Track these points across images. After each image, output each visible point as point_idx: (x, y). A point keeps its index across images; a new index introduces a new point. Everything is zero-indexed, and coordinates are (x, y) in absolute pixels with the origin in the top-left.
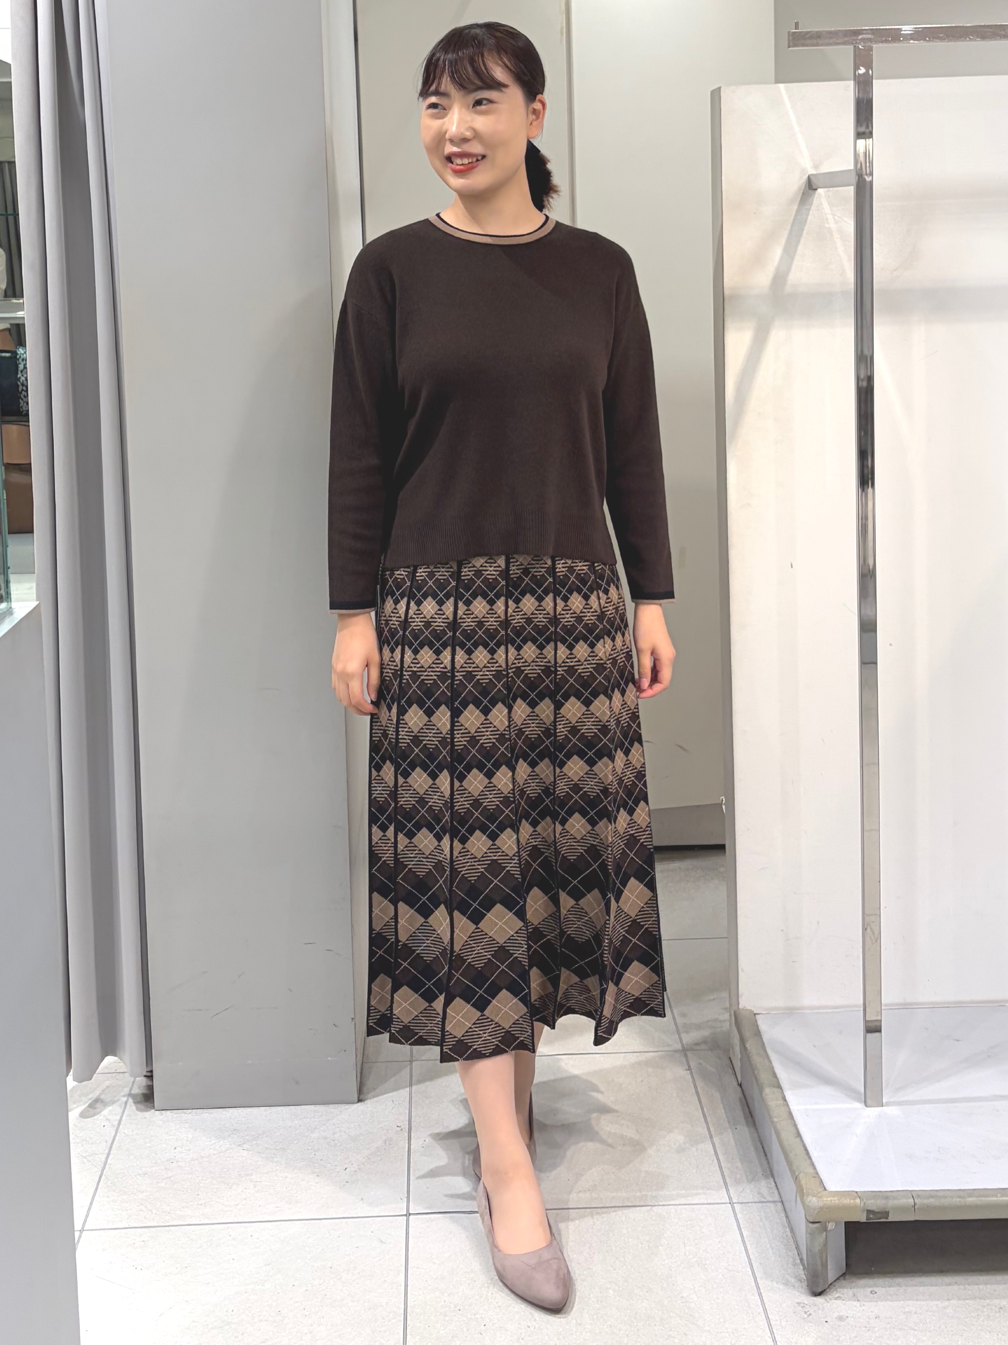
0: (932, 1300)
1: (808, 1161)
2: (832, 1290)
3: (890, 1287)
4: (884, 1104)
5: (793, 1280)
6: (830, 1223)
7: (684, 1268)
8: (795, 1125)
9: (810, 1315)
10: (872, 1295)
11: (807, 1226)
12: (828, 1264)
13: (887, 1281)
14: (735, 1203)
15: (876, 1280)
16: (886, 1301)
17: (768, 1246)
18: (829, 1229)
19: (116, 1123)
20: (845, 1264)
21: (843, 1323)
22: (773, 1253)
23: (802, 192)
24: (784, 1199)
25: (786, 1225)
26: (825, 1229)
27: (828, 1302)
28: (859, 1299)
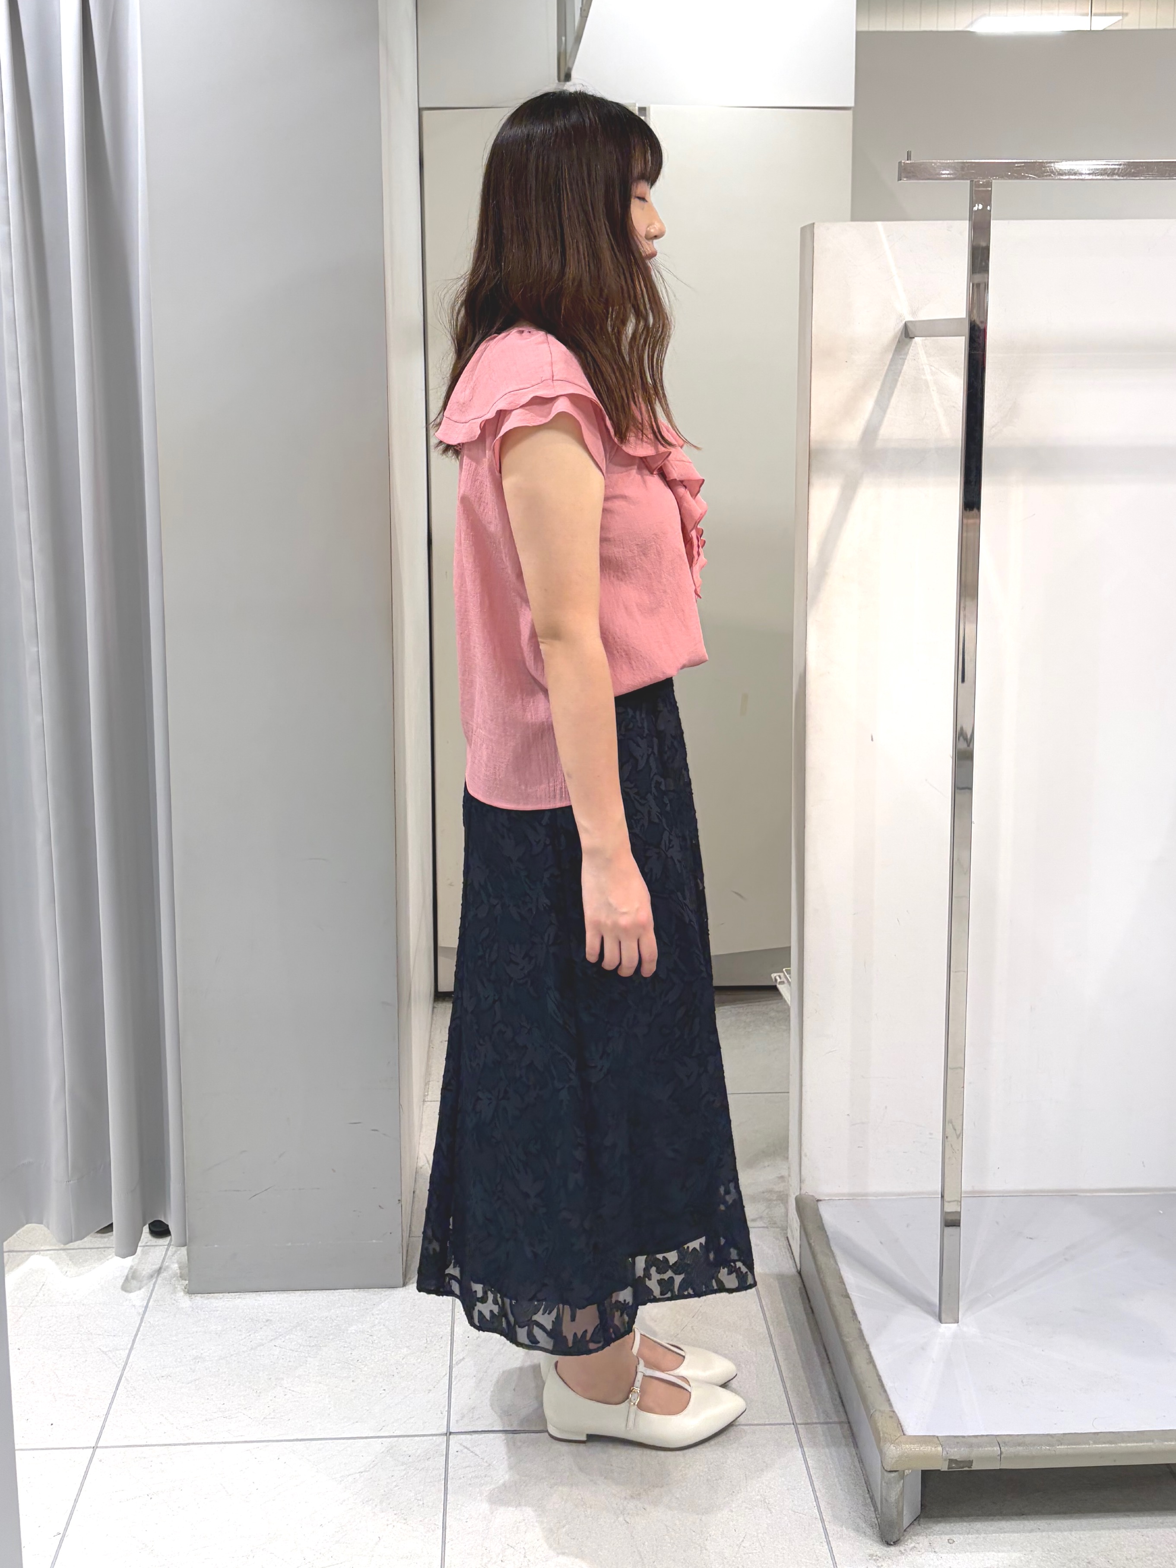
0: (1014, 1551)
1: (884, 1397)
2: (906, 1538)
3: (968, 1534)
4: (959, 1321)
5: (864, 1525)
6: (907, 1472)
7: (746, 1508)
8: (867, 1346)
10: (949, 1545)
11: (883, 1472)
12: (904, 1510)
13: (965, 1526)
14: (801, 1423)
15: (952, 1524)
17: (836, 1480)
18: (906, 1477)
19: (141, 1310)
20: (920, 1506)
22: (841, 1489)
23: (897, 340)
25: (855, 1453)
26: (902, 1479)
27: (902, 1553)
28: (936, 1550)
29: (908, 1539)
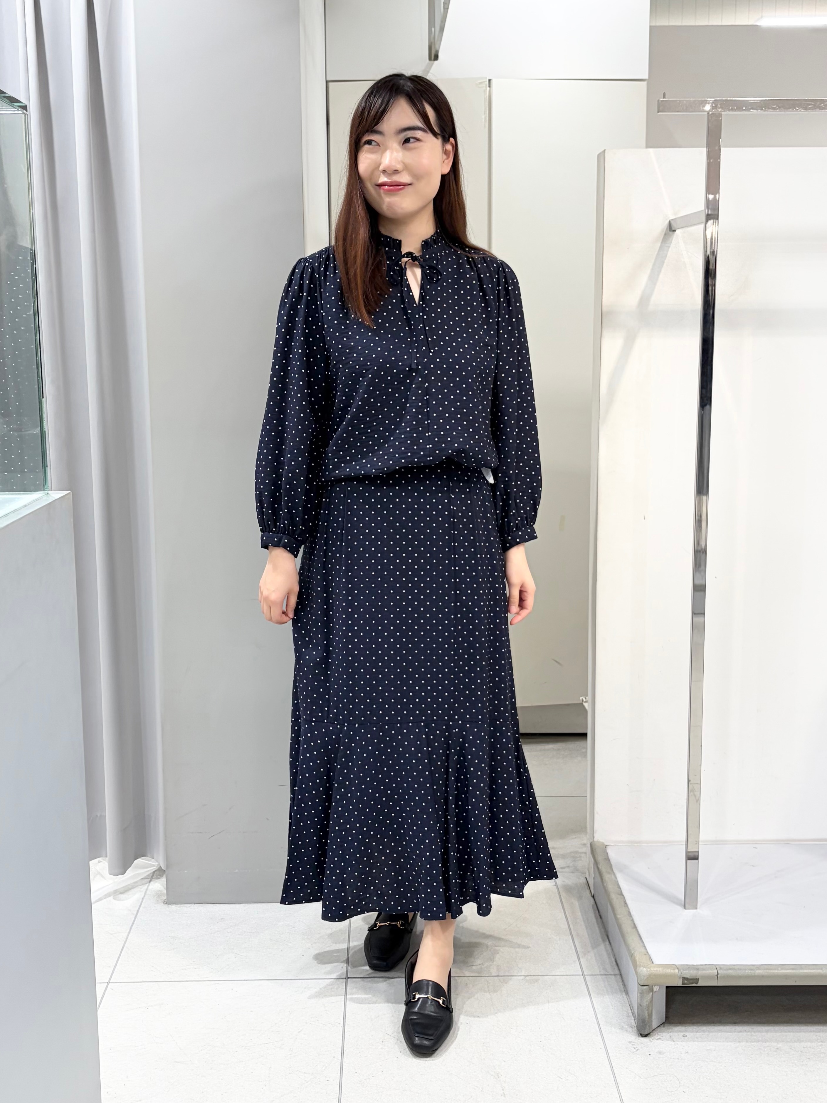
0: (727, 1042)
1: (641, 944)
2: (654, 1034)
3: (697, 1032)
4: (698, 907)
5: (626, 1027)
6: (655, 987)
8: (633, 920)
9: (638, 1050)
10: (683, 1038)
11: (638, 987)
12: (653, 1013)
13: (695, 1028)
14: (588, 975)
15: (686, 1027)
16: (694, 1041)
18: (654, 991)
20: (665, 1015)
21: (662, 1056)
23: (664, 233)
24: (623, 973)
25: (623, 990)
26: (651, 990)
27: (651, 1041)
28: (674, 1040)
29: (655, 1034)
